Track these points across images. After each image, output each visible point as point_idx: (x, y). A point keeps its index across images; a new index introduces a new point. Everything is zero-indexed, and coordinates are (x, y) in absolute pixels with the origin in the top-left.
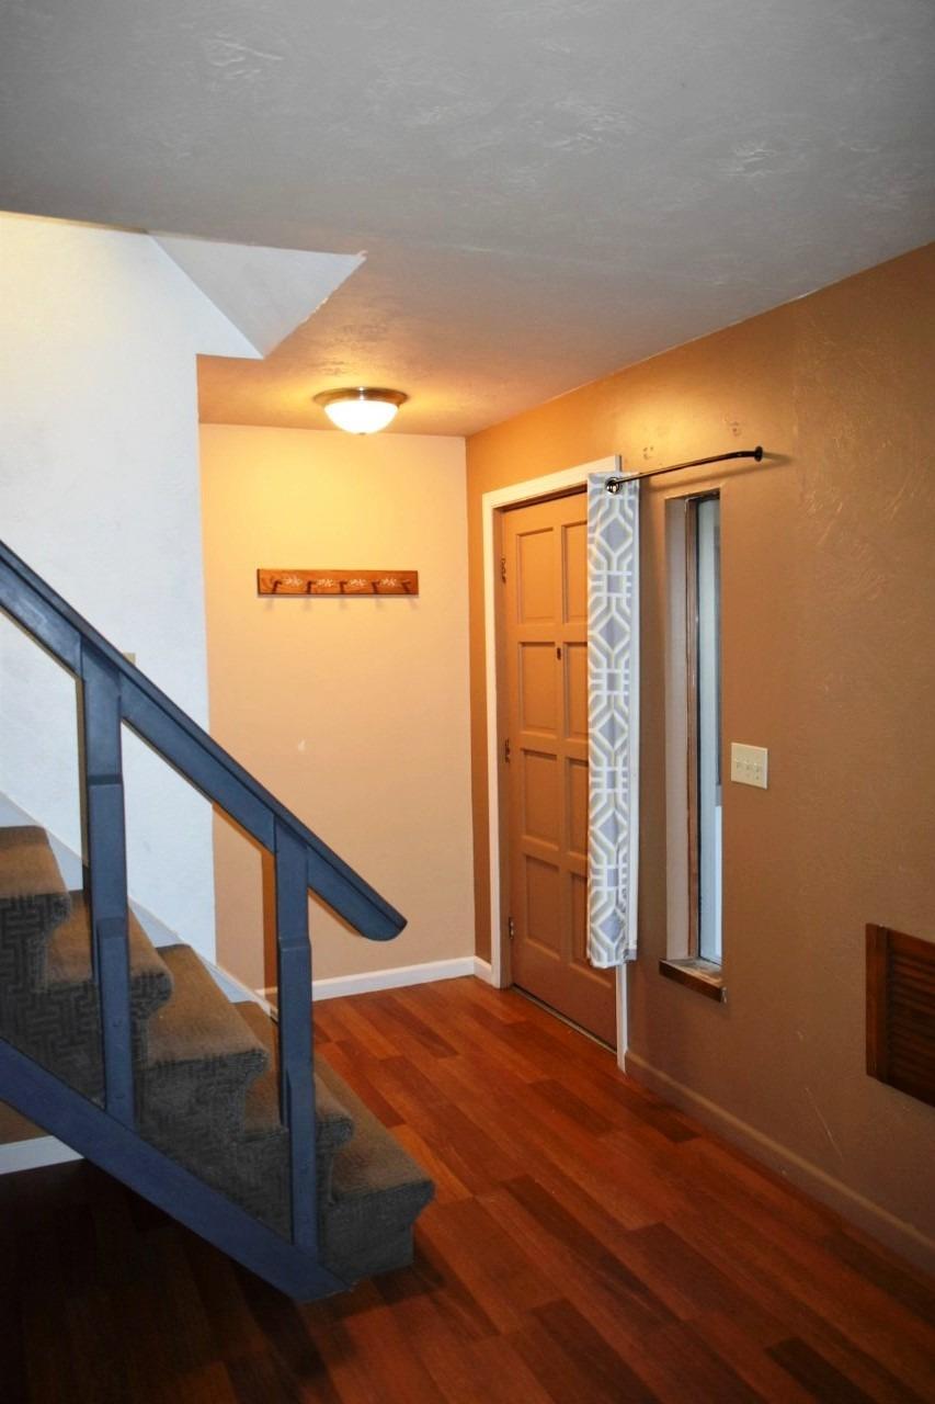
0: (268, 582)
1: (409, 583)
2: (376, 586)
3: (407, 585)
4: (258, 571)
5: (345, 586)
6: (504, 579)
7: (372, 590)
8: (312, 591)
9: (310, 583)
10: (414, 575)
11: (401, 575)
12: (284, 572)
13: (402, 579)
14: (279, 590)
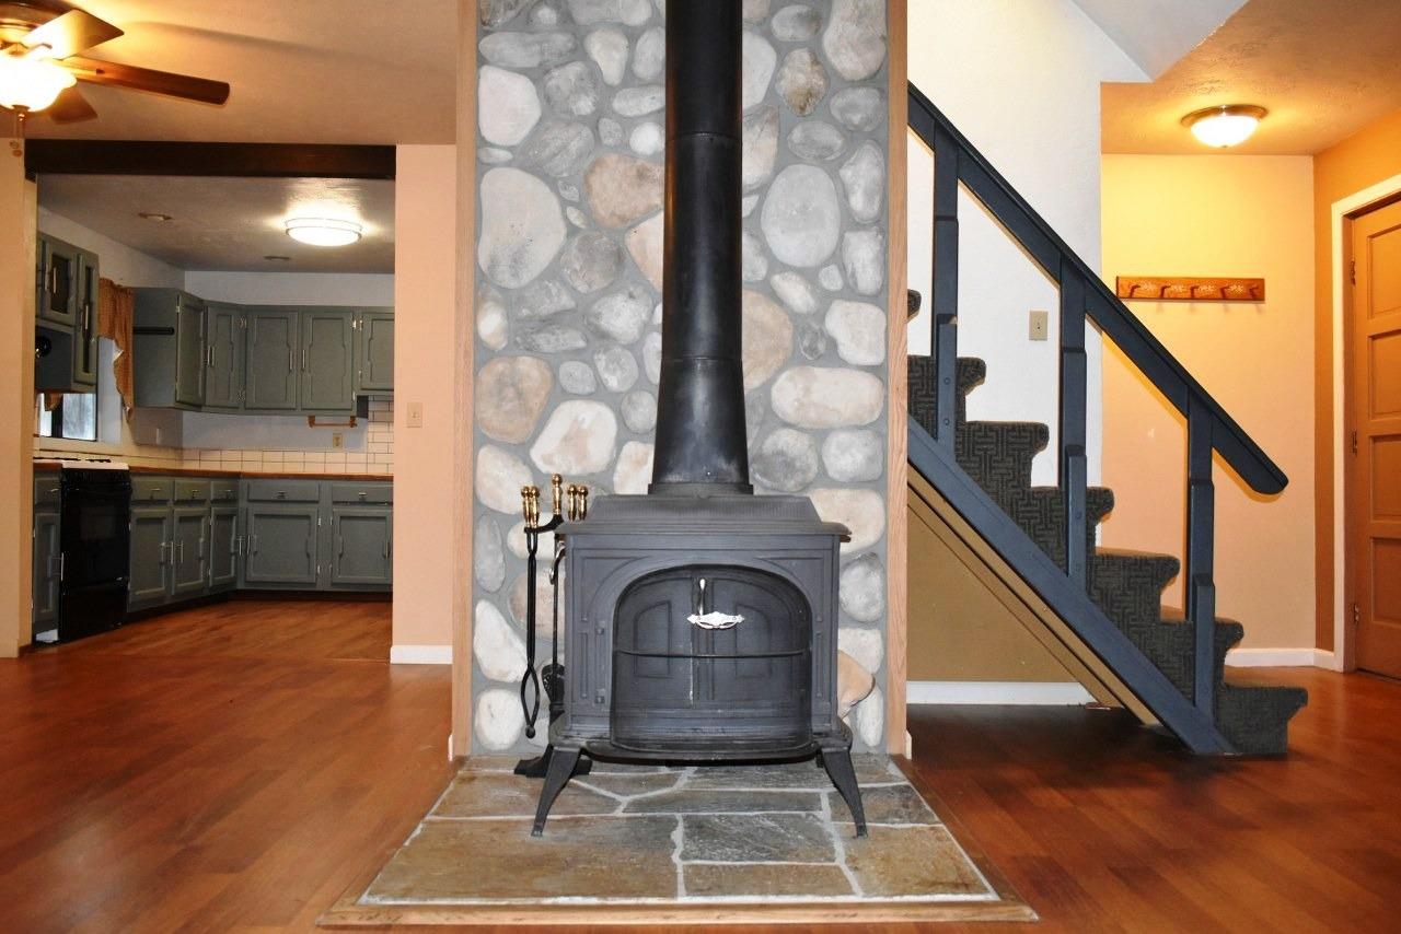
0: (1126, 287)
1: (1257, 288)
2: (1223, 292)
3: (1254, 292)
4: (1117, 278)
5: (1195, 291)
6: (1353, 281)
7: (1220, 295)
8: (1166, 296)
9: (1163, 289)
10: (1261, 282)
11: (1247, 283)
12: (1140, 278)
13: (1249, 285)
14: (1135, 294)
